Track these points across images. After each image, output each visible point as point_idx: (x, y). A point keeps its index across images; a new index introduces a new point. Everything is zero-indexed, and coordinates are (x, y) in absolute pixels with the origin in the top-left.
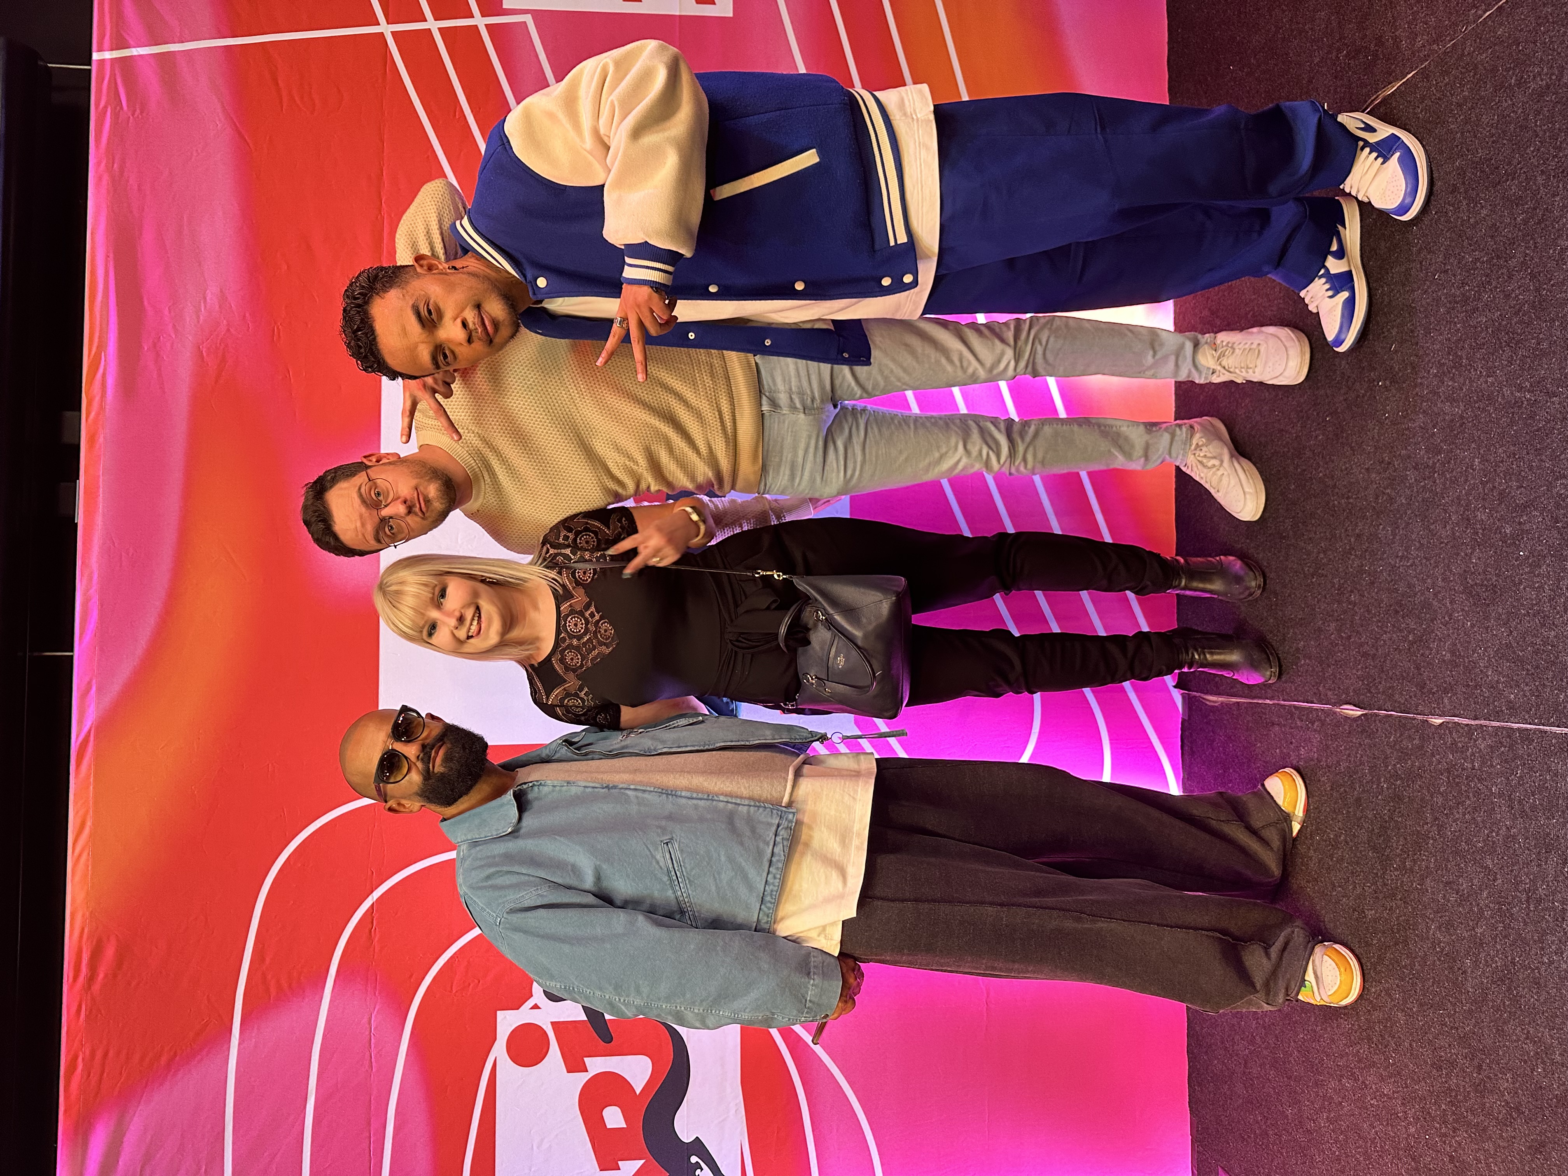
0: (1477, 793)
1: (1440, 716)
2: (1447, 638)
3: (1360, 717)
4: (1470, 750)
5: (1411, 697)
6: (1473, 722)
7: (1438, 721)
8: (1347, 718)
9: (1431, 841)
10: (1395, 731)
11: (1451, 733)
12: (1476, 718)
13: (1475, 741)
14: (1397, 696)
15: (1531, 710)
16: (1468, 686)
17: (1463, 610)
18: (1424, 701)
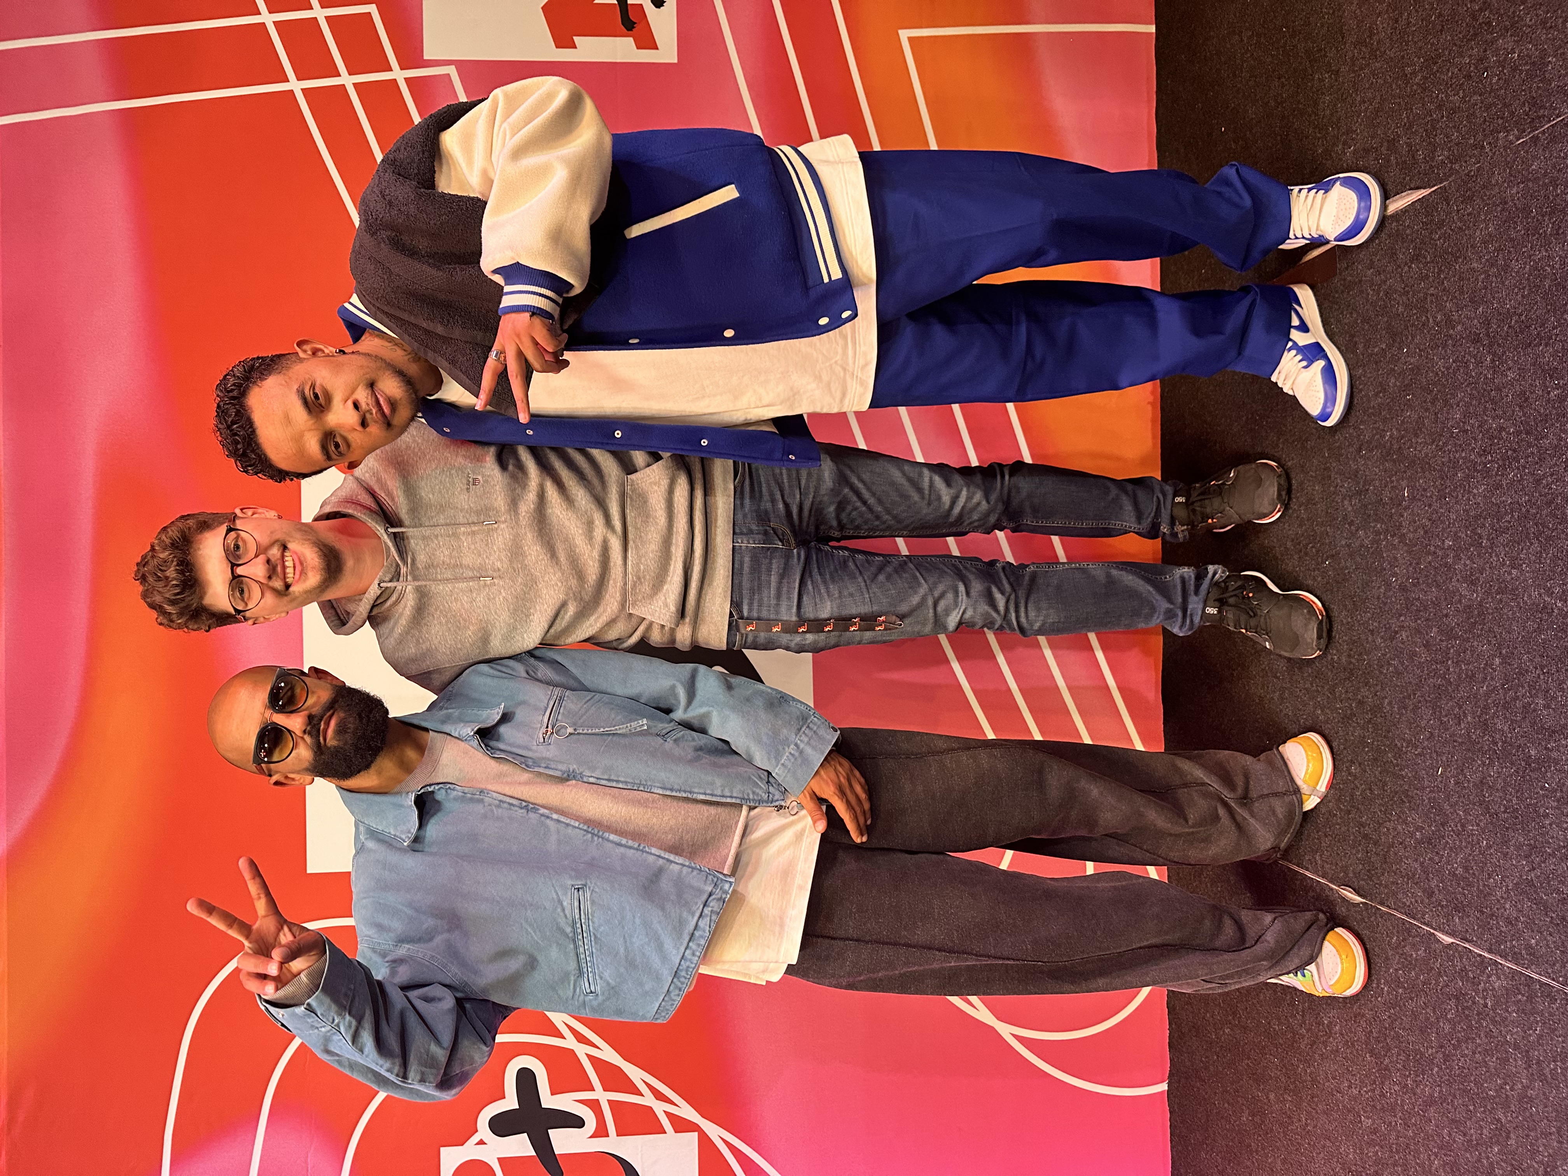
0: (1489, 1034)
1: (1450, 934)
2: (1459, 849)
3: (1358, 904)
4: (1482, 985)
5: (1416, 901)
6: (1486, 955)
7: (1448, 940)
8: (1344, 899)
9: (1436, 1069)
10: (1398, 932)
11: (1461, 958)
12: (1490, 951)
13: (1489, 977)
14: (1400, 896)
15: (1554, 964)
16: (1482, 913)
17: (1478, 825)
18: (1432, 911)
